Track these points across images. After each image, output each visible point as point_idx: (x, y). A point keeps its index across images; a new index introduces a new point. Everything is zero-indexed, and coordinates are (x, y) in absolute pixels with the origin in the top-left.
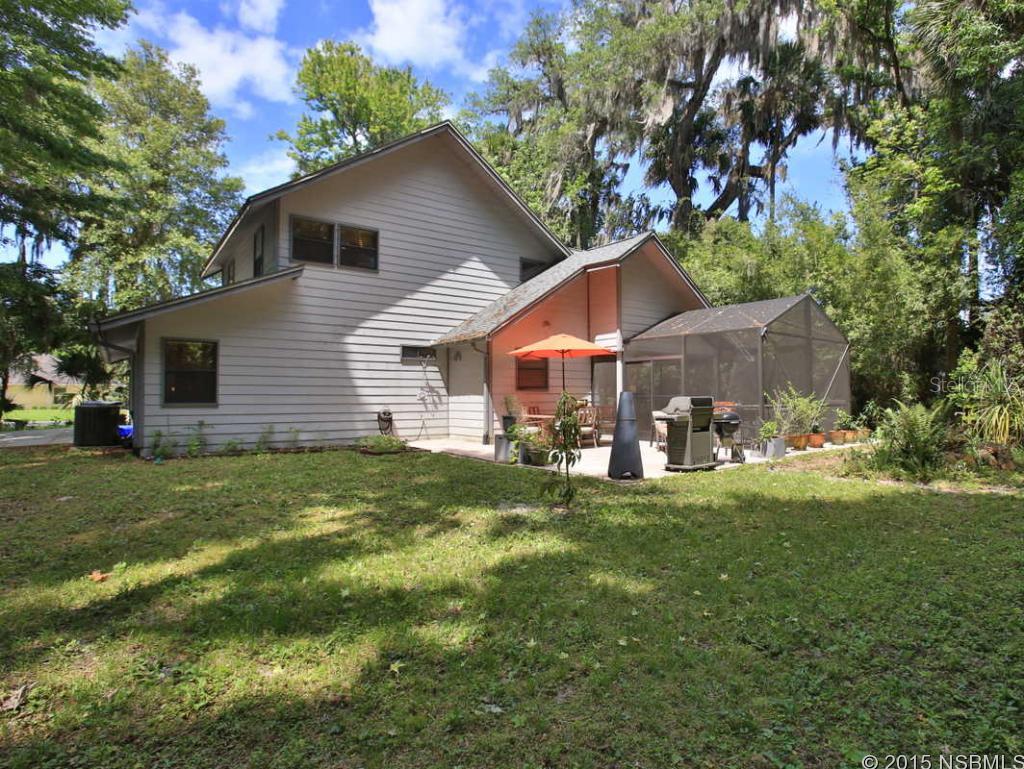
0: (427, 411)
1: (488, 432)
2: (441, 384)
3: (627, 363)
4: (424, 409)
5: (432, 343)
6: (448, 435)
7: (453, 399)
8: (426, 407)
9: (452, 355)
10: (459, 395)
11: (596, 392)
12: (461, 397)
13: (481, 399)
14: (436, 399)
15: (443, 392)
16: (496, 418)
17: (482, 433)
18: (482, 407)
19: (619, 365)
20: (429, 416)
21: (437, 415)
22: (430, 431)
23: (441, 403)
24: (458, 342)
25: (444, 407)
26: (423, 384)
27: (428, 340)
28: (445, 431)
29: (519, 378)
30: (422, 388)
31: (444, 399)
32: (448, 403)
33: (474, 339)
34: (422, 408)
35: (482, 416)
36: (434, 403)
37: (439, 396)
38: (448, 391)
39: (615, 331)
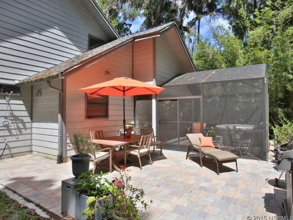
0: (11, 135)
1: (62, 153)
2: (26, 114)
3: (159, 101)
4: (9, 134)
5: (17, 82)
6: (32, 151)
7: (35, 125)
8: (10, 132)
9: (35, 92)
10: (39, 122)
11: (136, 119)
12: (42, 124)
13: (56, 126)
14: (21, 125)
15: (28, 119)
16: (68, 141)
17: (57, 153)
18: (57, 133)
19: (154, 101)
20: (13, 138)
21: (21, 137)
22: (13, 151)
23: (25, 128)
24: (36, 81)
25: (29, 131)
26: (8, 114)
27: (14, 80)
28: (28, 149)
29: (88, 110)
30: (6, 117)
31: (28, 125)
32: (31, 128)
33: (49, 77)
34: (7, 133)
35: (57, 139)
36: (18, 128)
37: (23, 123)
38: (32, 119)
39: (152, 80)
